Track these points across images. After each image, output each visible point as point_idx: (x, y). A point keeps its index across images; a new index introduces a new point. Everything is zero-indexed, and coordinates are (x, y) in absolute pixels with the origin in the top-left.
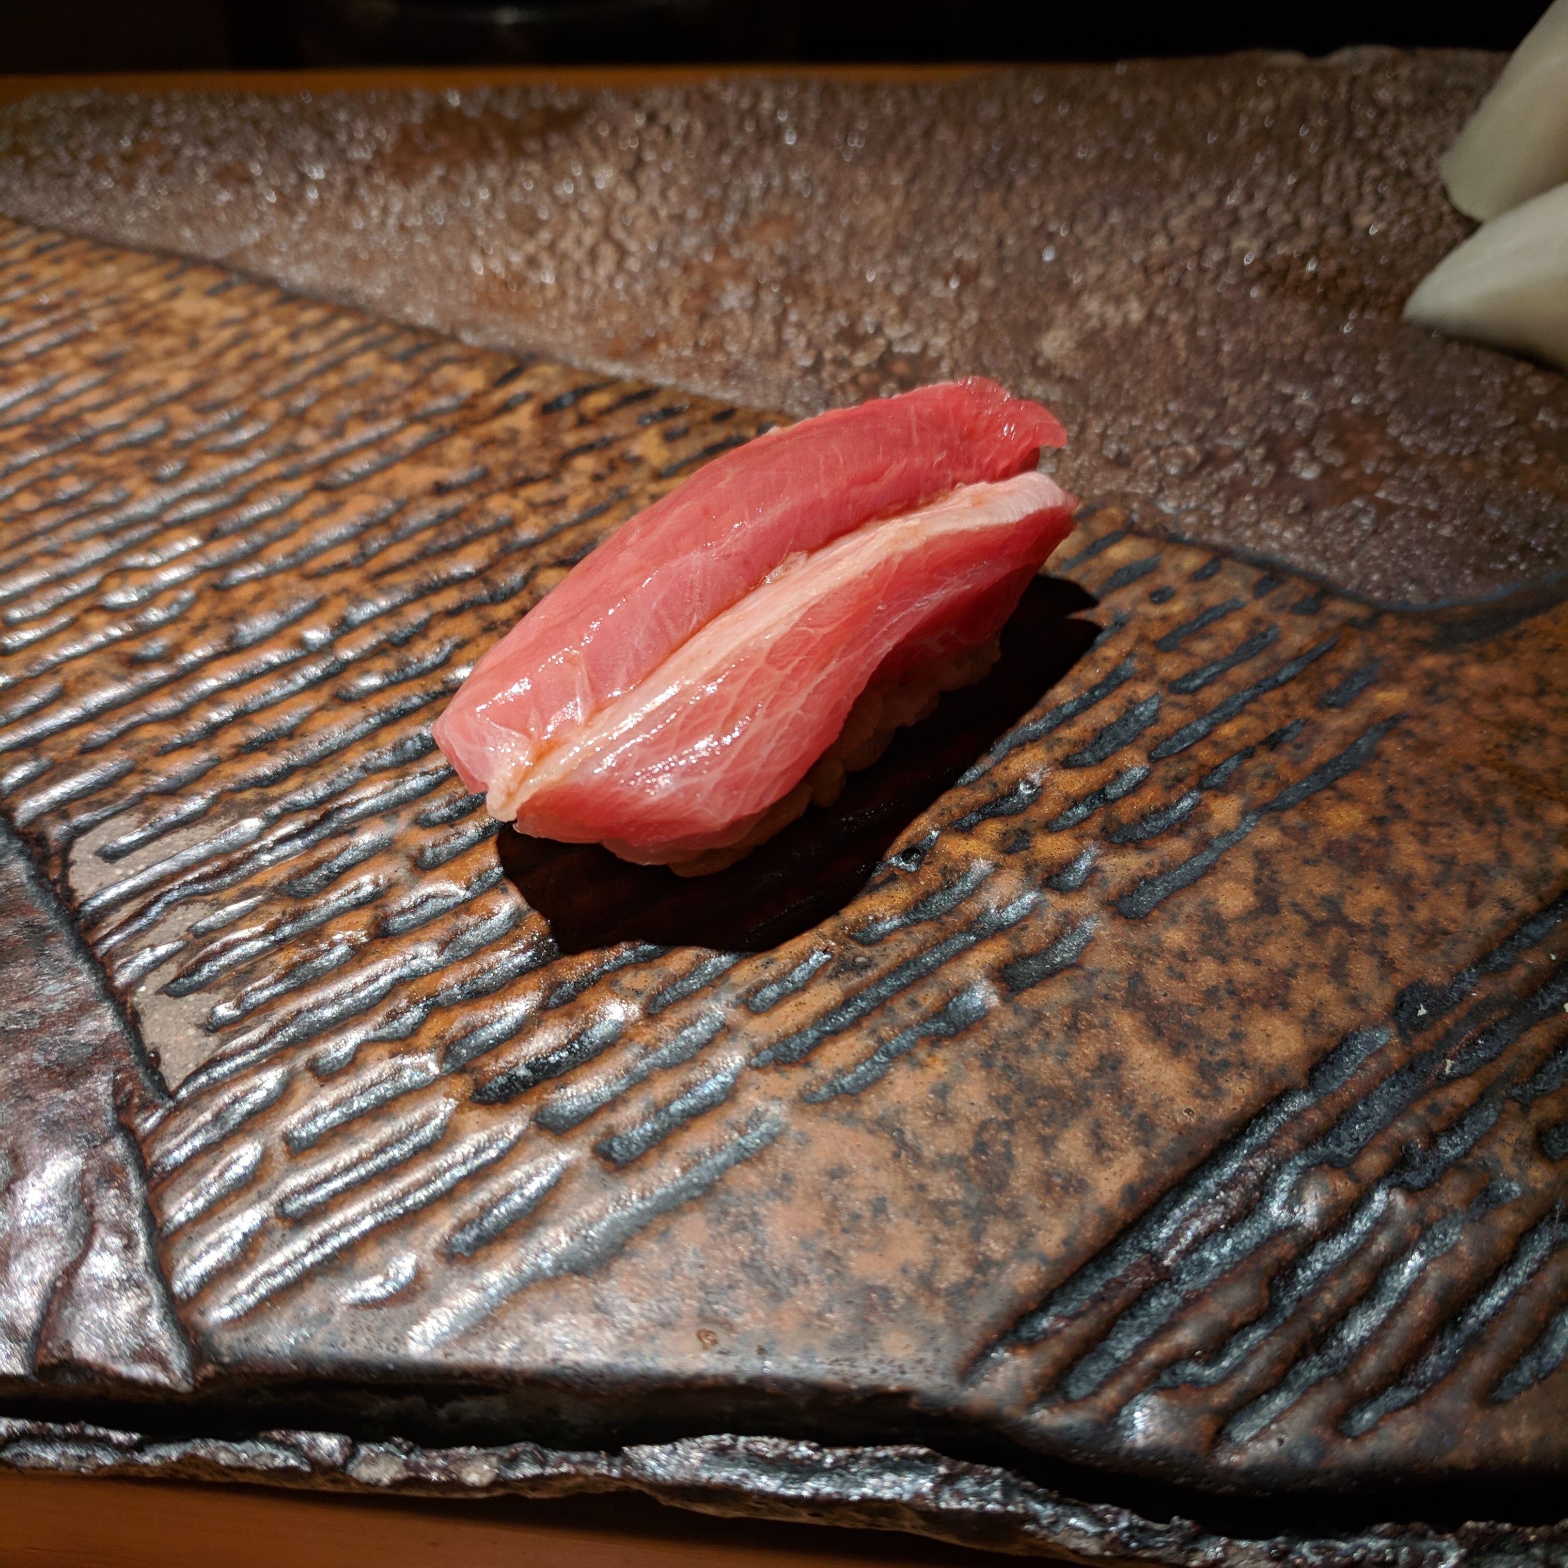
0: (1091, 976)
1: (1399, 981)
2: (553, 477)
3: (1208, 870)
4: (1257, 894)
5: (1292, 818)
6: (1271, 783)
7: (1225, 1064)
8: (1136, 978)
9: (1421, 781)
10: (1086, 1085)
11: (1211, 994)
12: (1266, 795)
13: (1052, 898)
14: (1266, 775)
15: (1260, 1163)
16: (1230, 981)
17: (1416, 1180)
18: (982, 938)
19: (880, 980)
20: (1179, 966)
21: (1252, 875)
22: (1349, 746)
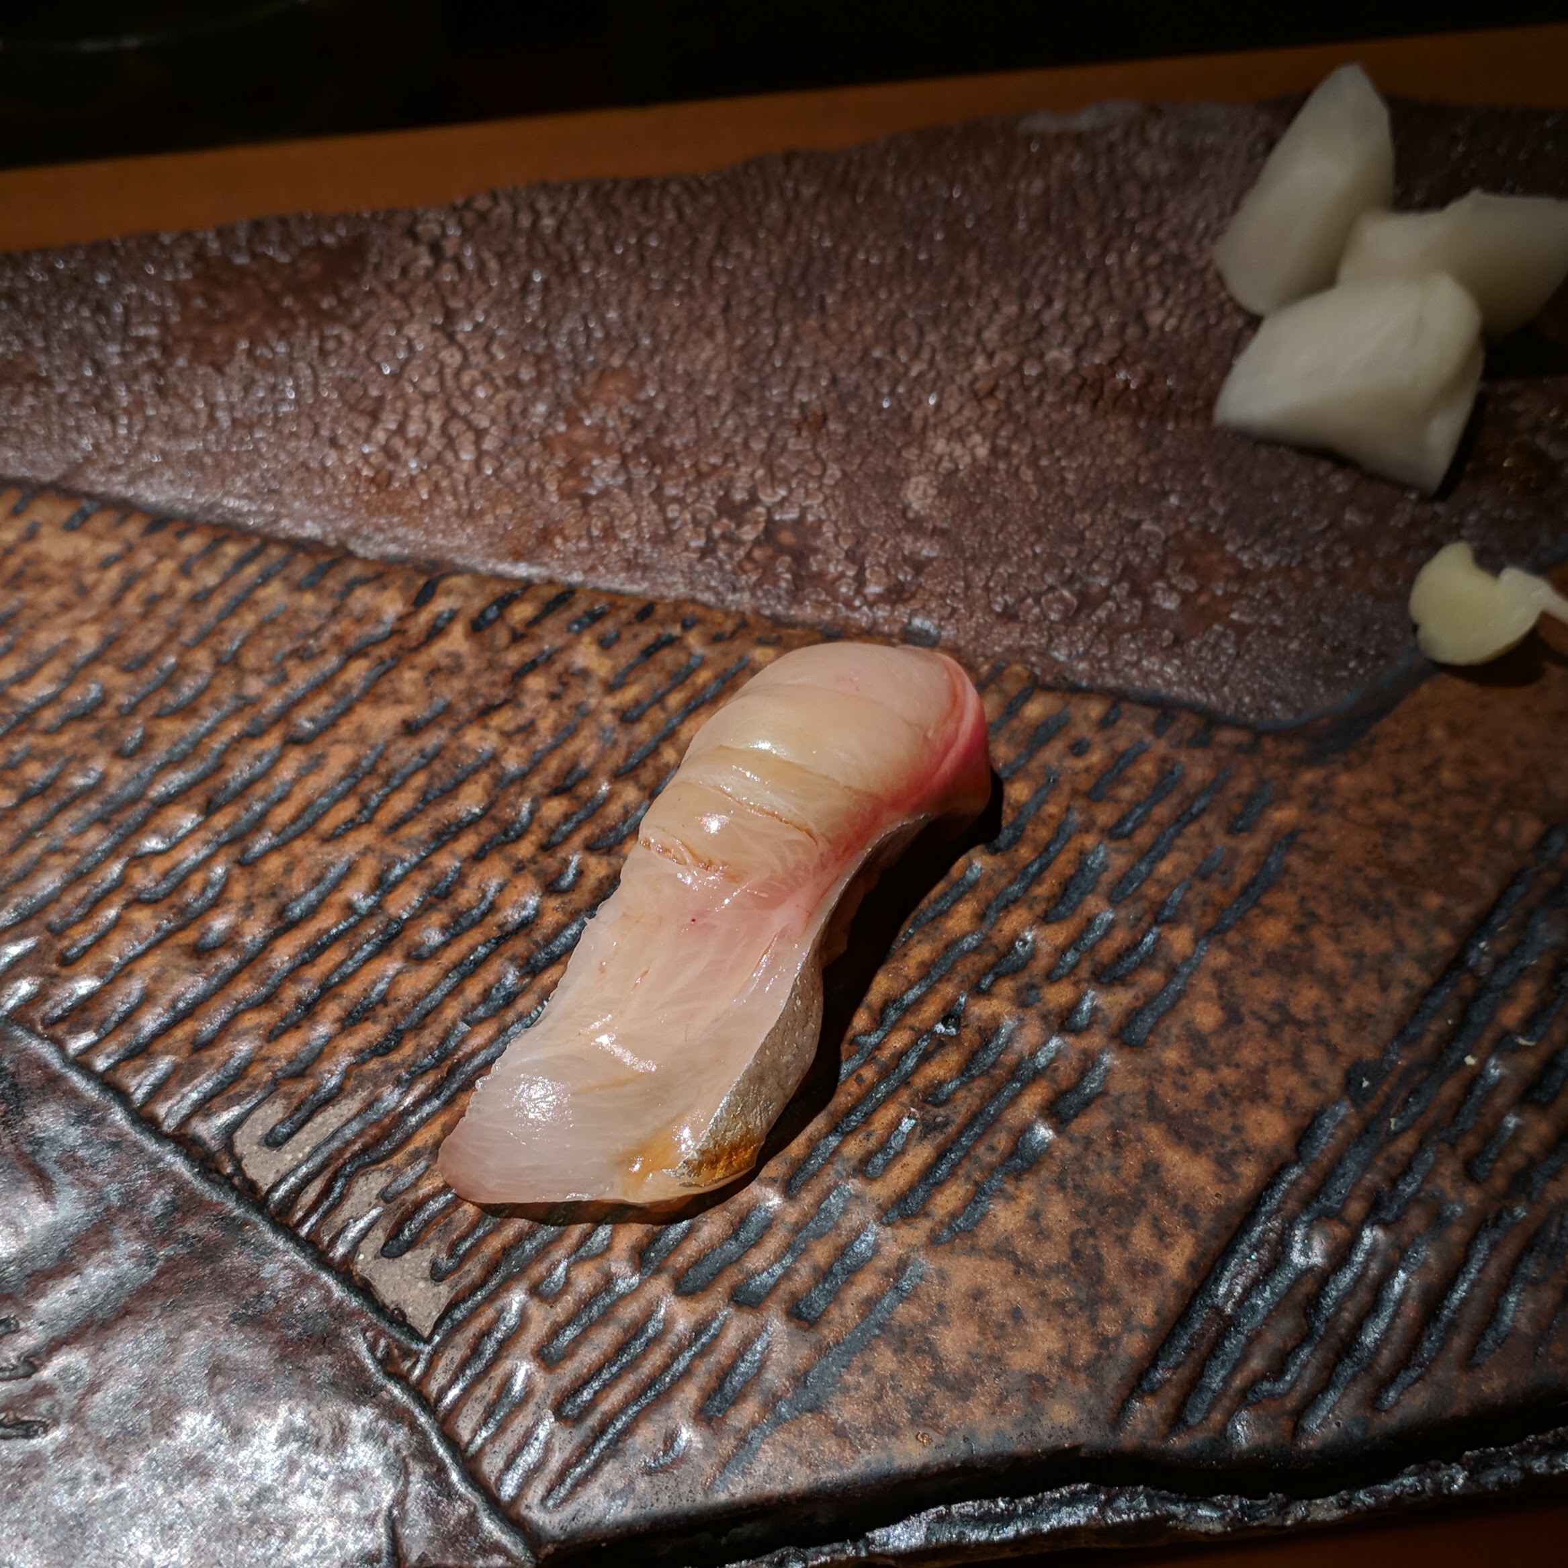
0: (1118, 1100)
1: (1344, 1063)
2: (512, 701)
3: (1181, 995)
4: (1223, 1008)
5: (1233, 938)
6: (1210, 909)
7: (1234, 1153)
8: (1151, 1096)
9: (1324, 888)
10: (1137, 1191)
11: (1209, 1099)
12: (1209, 920)
13: (1070, 1039)
14: (1205, 903)
15: (1276, 1224)
16: (1221, 1085)
17: (1388, 1216)
18: (1027, 1083)
19: (960, 1134)
20: (1181, 1080)
21: (1214, 992)
22: (1262, 866)
